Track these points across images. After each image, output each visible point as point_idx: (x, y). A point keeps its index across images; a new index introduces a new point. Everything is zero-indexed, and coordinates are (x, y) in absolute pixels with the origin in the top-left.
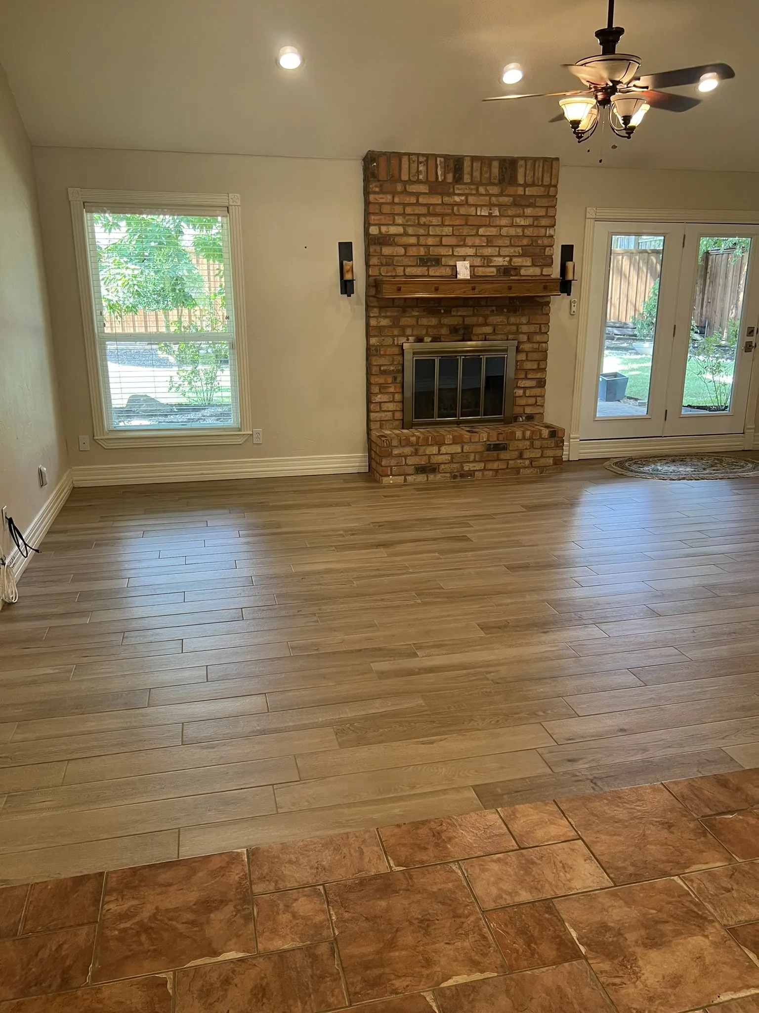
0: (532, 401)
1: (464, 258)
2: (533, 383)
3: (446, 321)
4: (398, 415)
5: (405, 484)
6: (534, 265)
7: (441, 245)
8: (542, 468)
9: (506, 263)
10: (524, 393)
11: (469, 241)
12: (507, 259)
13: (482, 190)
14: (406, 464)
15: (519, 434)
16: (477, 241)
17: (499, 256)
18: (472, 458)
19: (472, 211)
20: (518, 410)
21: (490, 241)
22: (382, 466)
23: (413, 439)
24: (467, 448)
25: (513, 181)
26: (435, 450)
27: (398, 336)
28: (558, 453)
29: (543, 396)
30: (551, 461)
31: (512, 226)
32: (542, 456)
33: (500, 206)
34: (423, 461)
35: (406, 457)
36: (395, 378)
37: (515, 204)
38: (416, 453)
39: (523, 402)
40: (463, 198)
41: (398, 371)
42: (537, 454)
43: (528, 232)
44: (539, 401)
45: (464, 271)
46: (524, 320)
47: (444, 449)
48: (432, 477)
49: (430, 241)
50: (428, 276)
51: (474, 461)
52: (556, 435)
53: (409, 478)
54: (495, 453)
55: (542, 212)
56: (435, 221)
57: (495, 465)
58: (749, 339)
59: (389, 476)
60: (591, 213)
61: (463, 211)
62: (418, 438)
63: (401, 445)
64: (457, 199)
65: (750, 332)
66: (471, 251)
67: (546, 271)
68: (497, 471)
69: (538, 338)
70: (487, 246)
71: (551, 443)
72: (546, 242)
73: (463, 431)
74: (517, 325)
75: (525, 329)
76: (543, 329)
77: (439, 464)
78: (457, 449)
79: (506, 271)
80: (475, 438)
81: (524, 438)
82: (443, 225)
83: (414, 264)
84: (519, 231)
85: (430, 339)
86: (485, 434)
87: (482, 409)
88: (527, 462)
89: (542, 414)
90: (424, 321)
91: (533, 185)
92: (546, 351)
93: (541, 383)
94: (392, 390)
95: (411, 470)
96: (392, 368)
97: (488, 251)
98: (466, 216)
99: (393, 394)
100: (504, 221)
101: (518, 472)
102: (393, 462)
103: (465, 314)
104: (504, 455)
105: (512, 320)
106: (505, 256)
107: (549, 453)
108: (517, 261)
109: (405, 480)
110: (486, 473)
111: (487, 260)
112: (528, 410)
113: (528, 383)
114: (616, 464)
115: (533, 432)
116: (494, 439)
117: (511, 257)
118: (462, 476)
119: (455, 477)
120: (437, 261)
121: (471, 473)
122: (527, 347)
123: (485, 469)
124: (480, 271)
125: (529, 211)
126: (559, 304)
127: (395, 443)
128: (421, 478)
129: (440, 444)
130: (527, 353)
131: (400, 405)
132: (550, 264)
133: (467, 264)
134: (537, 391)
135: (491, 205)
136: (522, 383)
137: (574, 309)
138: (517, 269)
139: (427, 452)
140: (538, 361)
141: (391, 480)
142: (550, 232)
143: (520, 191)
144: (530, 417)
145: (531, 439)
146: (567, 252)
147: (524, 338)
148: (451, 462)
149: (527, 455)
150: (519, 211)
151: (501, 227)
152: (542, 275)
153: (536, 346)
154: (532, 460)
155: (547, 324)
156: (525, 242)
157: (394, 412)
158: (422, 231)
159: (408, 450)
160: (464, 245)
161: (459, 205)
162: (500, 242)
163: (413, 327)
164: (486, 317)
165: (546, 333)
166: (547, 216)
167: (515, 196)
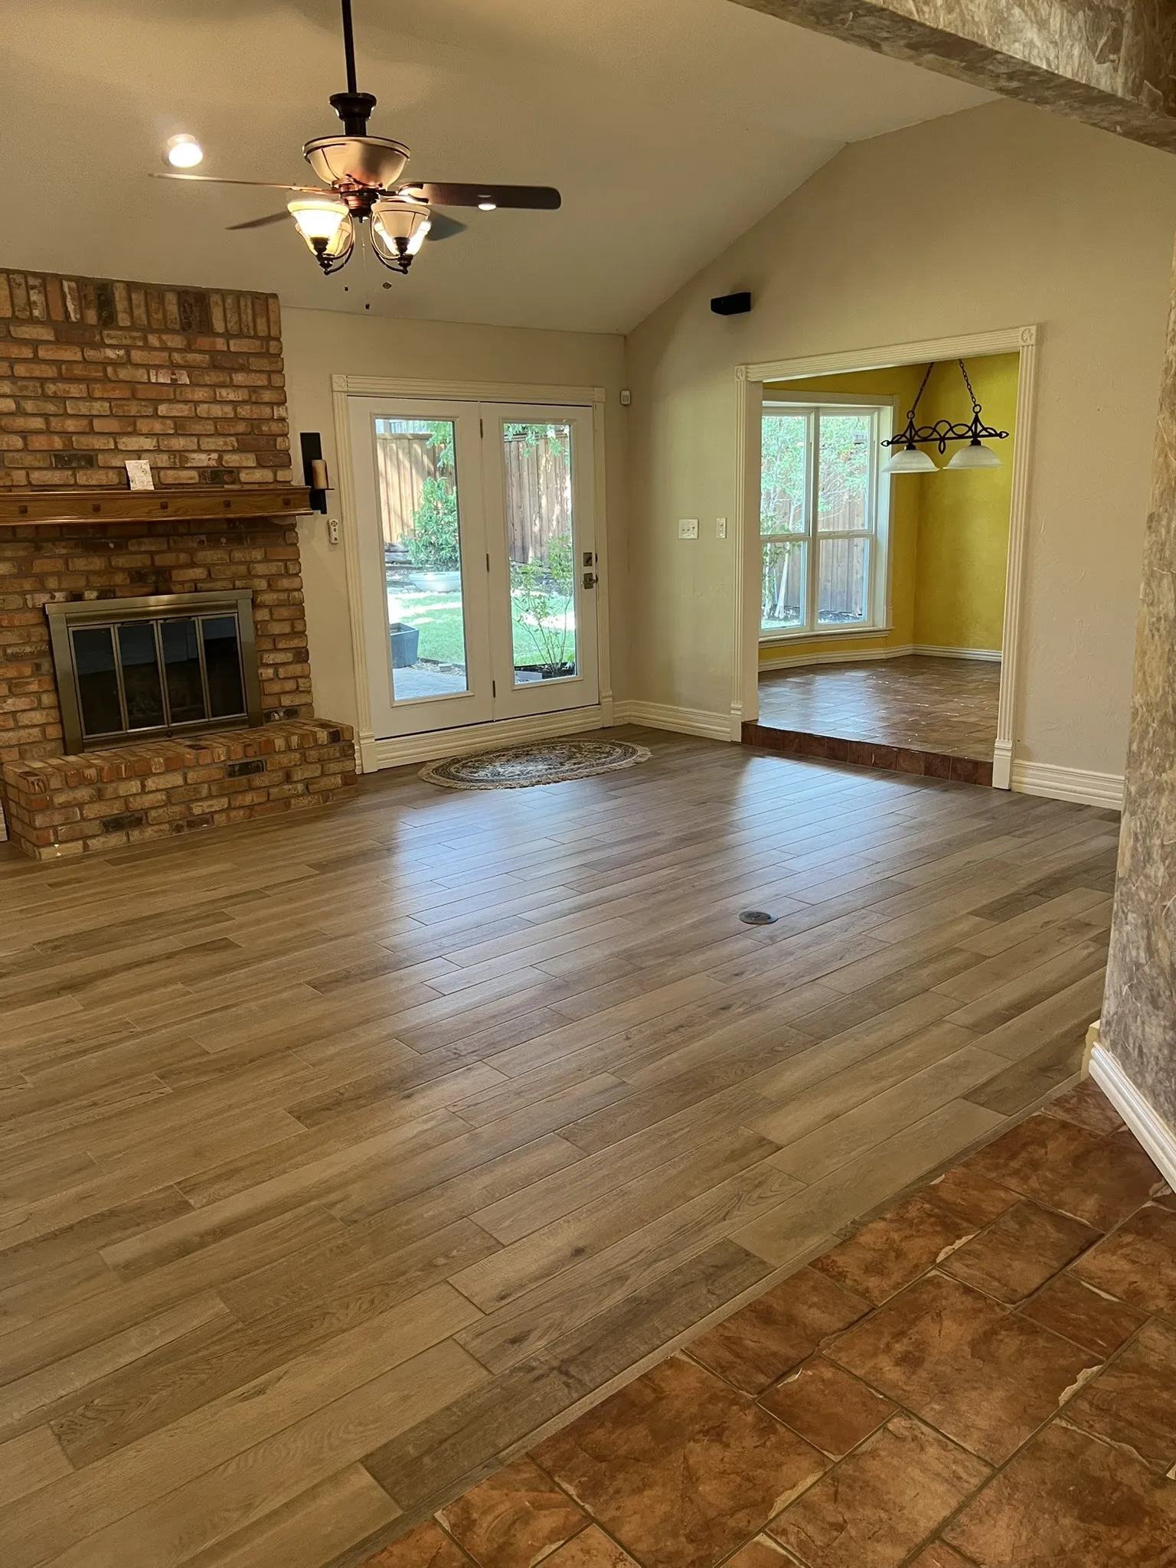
0: (290, 685)
1: (138, 454)
2: (288, 657)
3: (120, 561)
4: (53, 732)
5: (87, 854)
6: (260, 465)
7: (92, 432)
8: (326, 794)
9: (213, 463)
10: (276, 673)
11: (143, 426)
12: (215, 456)
13: (153, 340)
14: (83, 819)
15: (280, 743)
16: (158, 427)
17: (200, 450)
18: (205, 792)
19: (141, 375)
20: (269, 702)
21: (180, 427)
22: (35, 829)
23: (91, 772)
24: (192, 776)
25: (206, 328)
26: (134, 786)
27: (32, 592)
28: (347, 765)
29: (307, 677)
30: (339, 780)
31: (215, 401)
32: (323, 774)
33: (189, 367)
34: (115, 809)
35: (81, 806)
36: (38, 667)
37: (215, 366)
38: (100, 796)
39: (276, 688)
40: (122, 352)
41: (41, 654)
42: (314, 771)
43: (245, 411)
44: (301, 685)
45: (140, 477)
46: (258, 554)
47: (151, 784)
48: (136, 835)
49: (71, 425)
50: (76, 485)
51: (210, 797)
52: (340, 738)
53: (93, 843)
54: (244, 779)
55: (261, 380)
56: (75, 390)
57: (248, 799)
58: (588, 569)
59: (52, 844)
60: (339, 382)
61: (123, 374)
62: (100, 770)
63: (68, 786)
64: (111, 354)
65: (588, 560)
66: (148, 443)
67: (281, 475)
68: (251, 808)
69: (285, 583)
70: (176, 434)
71: (335, 751)
72: (275, 428)
73: (181, 747)
74: (249, 564)
75: (260, 569)
76: (291, 566)
77: (146, 811)
78: (176, 779)
79: (216, 475)
80: (205, 757)
81: (289, 748)
82: (91, 398)
83: (46, 464)
84: (228, 410)
85: (94, 594)
86: (222, 748)
87: (207, 706)
88: (300, 787)
89: (310, 705)
90: (80, 564)
91: (240, 335)
92: (299, 605)
93: (302, 656)
94: (34, 687)
95: (94, 827)
96: (28, 649)
97: (179, 443)
98: (132, 384)
99: (37, 694)
100: (200, 394)
101: (288, 805)
102: (57, 818)
103: (153, 548)
104: (259, 780)
105: (238, 555)
106: (209, 452)
107: (334, 767)
108: (232, 460)
109: (86, 847)
110: (233, 814)
111: (180, 458)
112: (286, 701)
113: (280, 657)
114: (437, 769)
115: (302, 737)
116: (238, 757)
117: (221, 453)
118: (191, 824)
119: (179, 828)
120: (89, 460)
121: (207, 818)
122: (268, 598)
123: (230, 808)
124: (170, 477)
125: (239, 378)
126: (310, 528)
127: (55, 783)
128: (116, 839)
129: (144, 775)
130: (271, 608)
131: (54, 713)
132: (287, 464)
133: (145, 463)
134: (297, 669)
135: (173, 367)
136: (270, 658)
137: (334, 535)
138: (233, 472)
139: (121, 792)
140: (292, 621)
141: (57, 851)
142: (279, 412)
143: (220, 344)
144: (291, 712)
145: (301, 748)
146: (311, 444)
147: (263, 584)
148: (169, 802)
149: (298, 775)
150: (223, 377)
151: (196, 403)
152: (276, 481)
153: (283, 596)
154: (307, 783)
155: (296, 560)
156: (241, 428)
157: (43, 727)
158: (51, 408)
159: (83, 793)
160: (135, 433)
161: (115, 364)
162: (198, 428)
163: (59, 575)
164: (191, 553)
165: (297, 575)
166: (270, 386)
167: (213, 353)
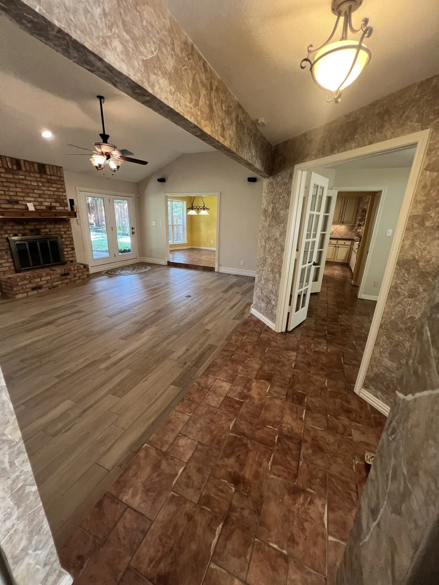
0: (71, 256)
1: (30, 202)
2: (70, 249)
3: (27, 227)
4: (13, 268)
5: (28, 297)
6: (61, 206)
7: (17, 195)
8: (84, 279)
9: (49, 205)
10: (67, 253)
11: (30, 195)
12: (49, 203)
13: (32, 175)
14: (26, 288)
15: (72, 269)
16: (34, 195)
17: (45, 201)
18: (56, 280)
19: (29, 183)
20: (66, 260)
21: (40, 196)
22: (14, 291)
23: (27, 277)
24: (53, 277)
25: (45, 173)
26: (39, 280)
27: (4, 234)
28: (88, 273)
29: (74, 253)
30: (86, 276)
31: (49, 190)
32: (83, 275)
33: (42, 182)
34: (34, 285)
35: (25, 285)
36: (7, 252)
37: (48, 182)
38: (30, 282)
39: (68, 256)
40: (24, 177)
41: (7, 249)
42: (80, 274)
43: (56, 193)
44: (73, 255)
45: (31, 207)
46: (61, 226)
47: (43, 279)
48: (40, 291)
49: (11, 194)
50: (13, 208)
51: (57, 281)
52: (86, 267)
53: (30, 294)
54: (64, 277)
55: (60, 186)
56: (12, 185)
57: (66, 281)
58: (133, 231)
59: (19, 294)
60: (77, 188)
61: (25, 182)
62: (30, 276)
63: (22, 280)
64: (21, 177)
65: (132, 229)
66: (33, 199)
67: (66, 208)
68: (67, 283)
69: (68, 233)
70: (39, 197)
71: (85, 270)
72: (64, 198)
73: (47, 270)
74: (59, 228)
75: (62, 229)
76: (69, 229)
77: (42, 285)
78: (49, 278)
79: (50, 208)
80: (55, 272)
81: (75, 270)
82: (16, 187)
83: (5, 203)
84: (52, 193)
85: (21, 235)
86: (59, 270)
87: (52, 261)
88: (78, 278)
89: (75, 260)
90: (16, 227)
91: (54, 175)
92: (72, 237)
93: (73, 249)
94: (6, 257)
95: (30, 290)
96: (4, 248)
97: (40, 200)
98: (27, 185)
99: (7, 259)
100: (45, 188)
101: (75, 282)
102: (19, 288)
103: (35, 224)
104: (69, 277)
105: (57, 226)
106: (48, 202)
107: (86, 273)
108: (54, 204)
109: (27, 294)
110: (63, 285)
111: (41, 203)
112: (70, 259)
113: (68, 249)
114: (106, 273)
115: (77, 267)
116: (63, 272)
117: (51, 202)
118: (53, 288)
119: (50, 289)
120: (17, 202)
121: (57, 286)
122: (65, 236)
123: (62, 283)
124: (38, 207)
125: (54, 185)
126: (73, 221)
127: (18, 280)
128: (35, 292)
129: (41, 277)
130: (65, 238)
131: (12, 263)
132: (67, 206)
133: (32, 204)
134: (72, 252)
135: (38, 181)
136: (66, 250)
137: (78, 222)
138: (54, 207)
139: (36, 281)
140: (70, 241)
141: (20, 296)
142: (64, 194)
143: (49, 177)
144: (72, 262)
145: (77, 269)
146: (72, 201)
147: (63, 233)
148: (48, 283)
149: (77, 275)
150: (50, 185)
151: (44, 190)
152: (65, 210)
153: (68, 236)
154: (79, 277)
155: (70, 228)
156: (55, 197)
157: (9, 267)
158: (5, 189)
159: (26, 282)
160: (29, 197)
161: (22, 179)
162: (45, 196)
163: (11, 230)
164: (45, 225)
165: (71, 231)
166: (62, 188)
167: (47, 179)
